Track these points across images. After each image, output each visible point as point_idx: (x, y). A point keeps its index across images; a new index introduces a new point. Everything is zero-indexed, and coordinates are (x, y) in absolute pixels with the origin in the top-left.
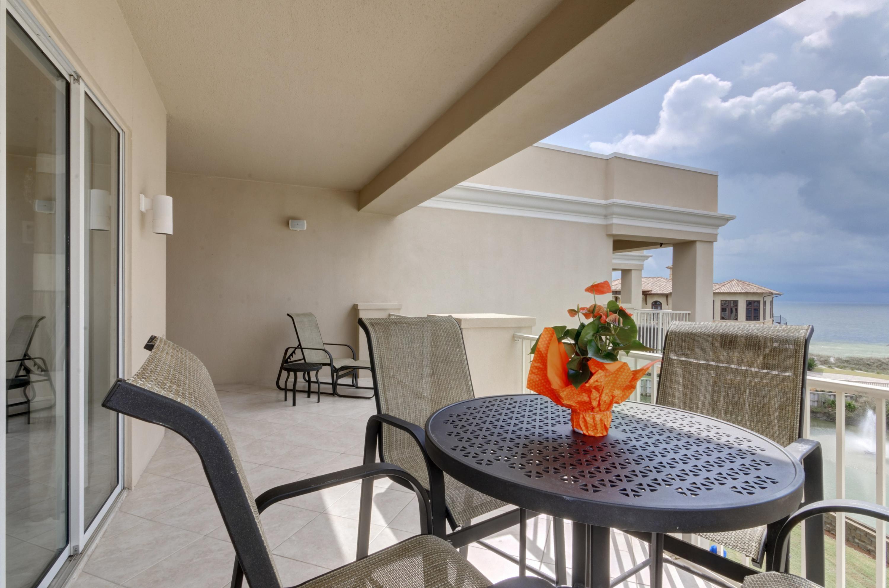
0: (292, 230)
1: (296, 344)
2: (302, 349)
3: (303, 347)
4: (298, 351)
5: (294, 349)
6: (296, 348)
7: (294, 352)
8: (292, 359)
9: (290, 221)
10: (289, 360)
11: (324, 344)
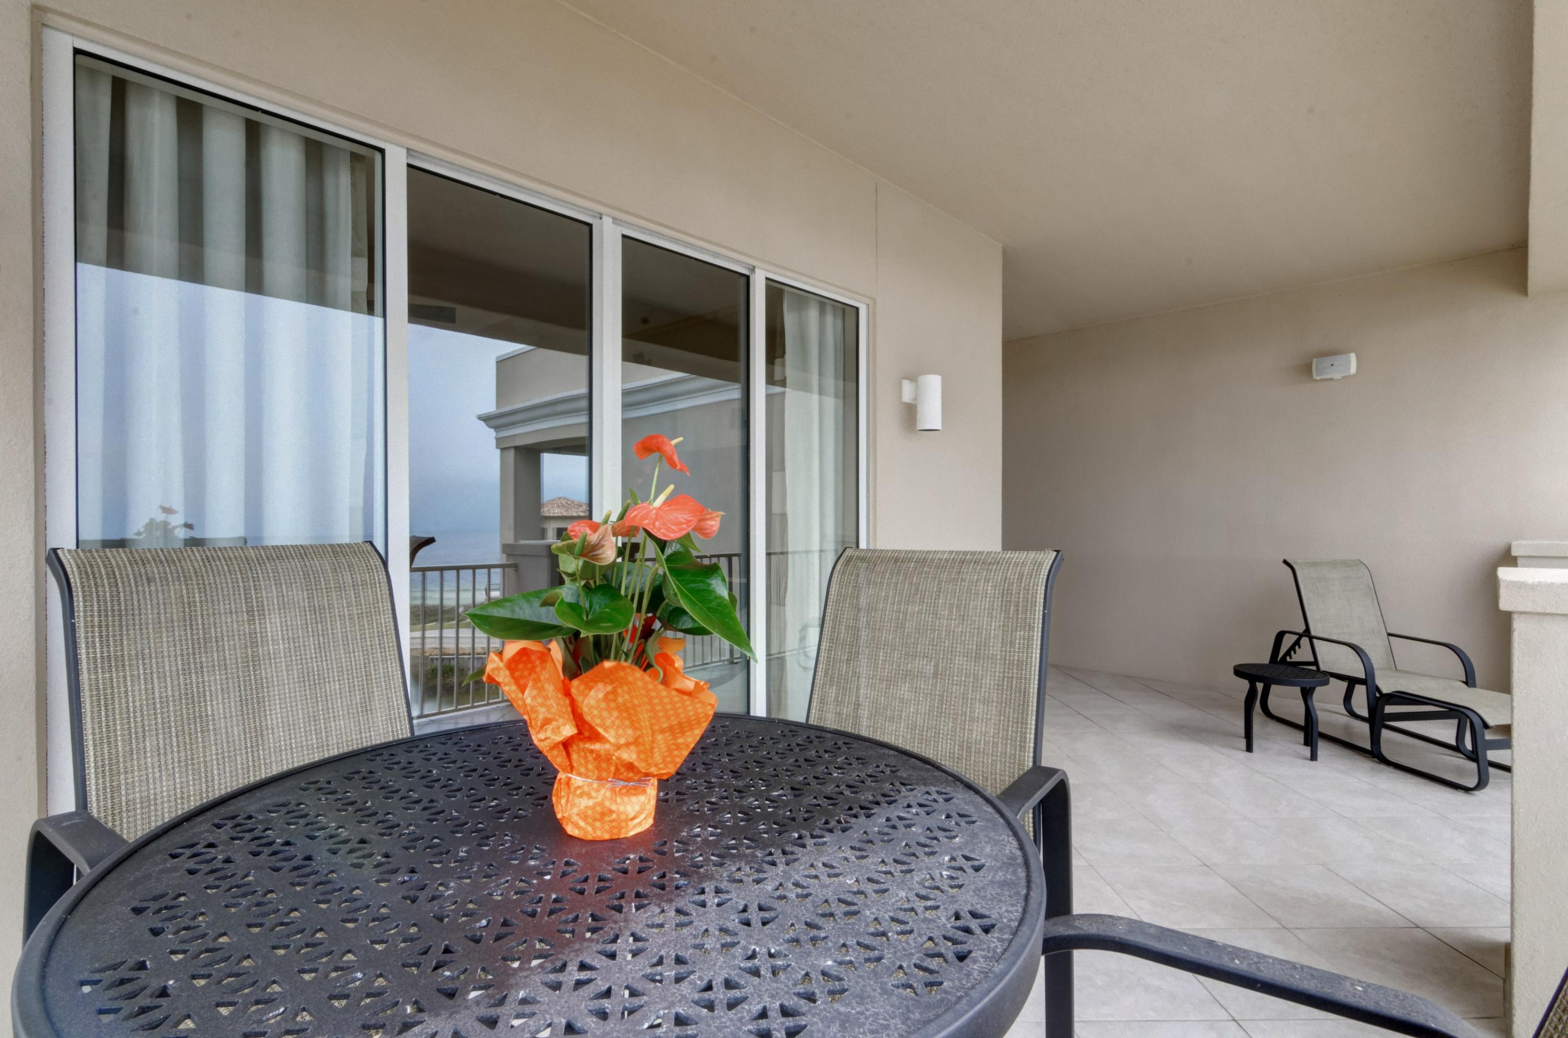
0: (1321, 380)
1: (1301, 628)
2: (1311, 638)
3: (1313, 633)
4: (1305, 641)
5: (1296, 637)
6: (1301, 636)
7: (1297, 643)
8: (1296, 658)
9: (1315, 361)
10: (1288, 659)
11: (1390, 635)
